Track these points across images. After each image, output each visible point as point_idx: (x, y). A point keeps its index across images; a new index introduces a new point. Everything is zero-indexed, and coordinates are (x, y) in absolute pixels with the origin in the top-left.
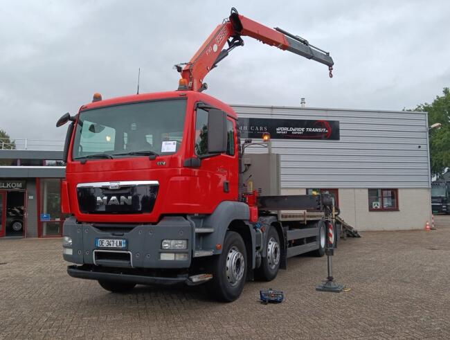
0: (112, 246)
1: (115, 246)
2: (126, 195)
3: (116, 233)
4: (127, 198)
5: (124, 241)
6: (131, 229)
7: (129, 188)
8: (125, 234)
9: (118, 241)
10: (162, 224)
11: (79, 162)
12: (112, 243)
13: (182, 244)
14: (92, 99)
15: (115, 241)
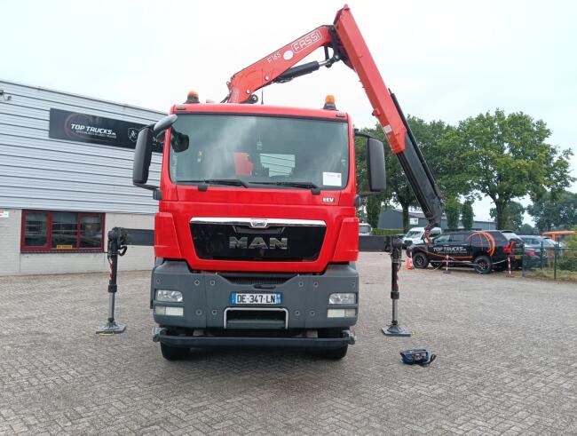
0: (259, 302)
1: (264, 302)
2: (279, 237)
3: (263, 286)
4: (280, 240)
5: (279, 296)
6: (286, 279)
7: (281, 227)
8: (277, 286)
9: (270, 296)
10: (329, 273)
11: (196, 188)
12: (259, 298)
13: (349, 298)
14: (186, 99)
15: (265, 296)
